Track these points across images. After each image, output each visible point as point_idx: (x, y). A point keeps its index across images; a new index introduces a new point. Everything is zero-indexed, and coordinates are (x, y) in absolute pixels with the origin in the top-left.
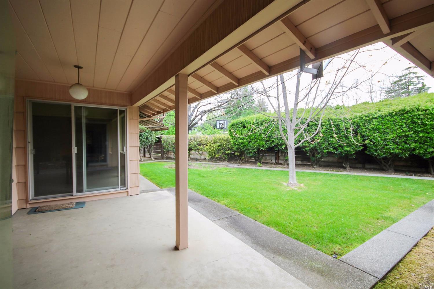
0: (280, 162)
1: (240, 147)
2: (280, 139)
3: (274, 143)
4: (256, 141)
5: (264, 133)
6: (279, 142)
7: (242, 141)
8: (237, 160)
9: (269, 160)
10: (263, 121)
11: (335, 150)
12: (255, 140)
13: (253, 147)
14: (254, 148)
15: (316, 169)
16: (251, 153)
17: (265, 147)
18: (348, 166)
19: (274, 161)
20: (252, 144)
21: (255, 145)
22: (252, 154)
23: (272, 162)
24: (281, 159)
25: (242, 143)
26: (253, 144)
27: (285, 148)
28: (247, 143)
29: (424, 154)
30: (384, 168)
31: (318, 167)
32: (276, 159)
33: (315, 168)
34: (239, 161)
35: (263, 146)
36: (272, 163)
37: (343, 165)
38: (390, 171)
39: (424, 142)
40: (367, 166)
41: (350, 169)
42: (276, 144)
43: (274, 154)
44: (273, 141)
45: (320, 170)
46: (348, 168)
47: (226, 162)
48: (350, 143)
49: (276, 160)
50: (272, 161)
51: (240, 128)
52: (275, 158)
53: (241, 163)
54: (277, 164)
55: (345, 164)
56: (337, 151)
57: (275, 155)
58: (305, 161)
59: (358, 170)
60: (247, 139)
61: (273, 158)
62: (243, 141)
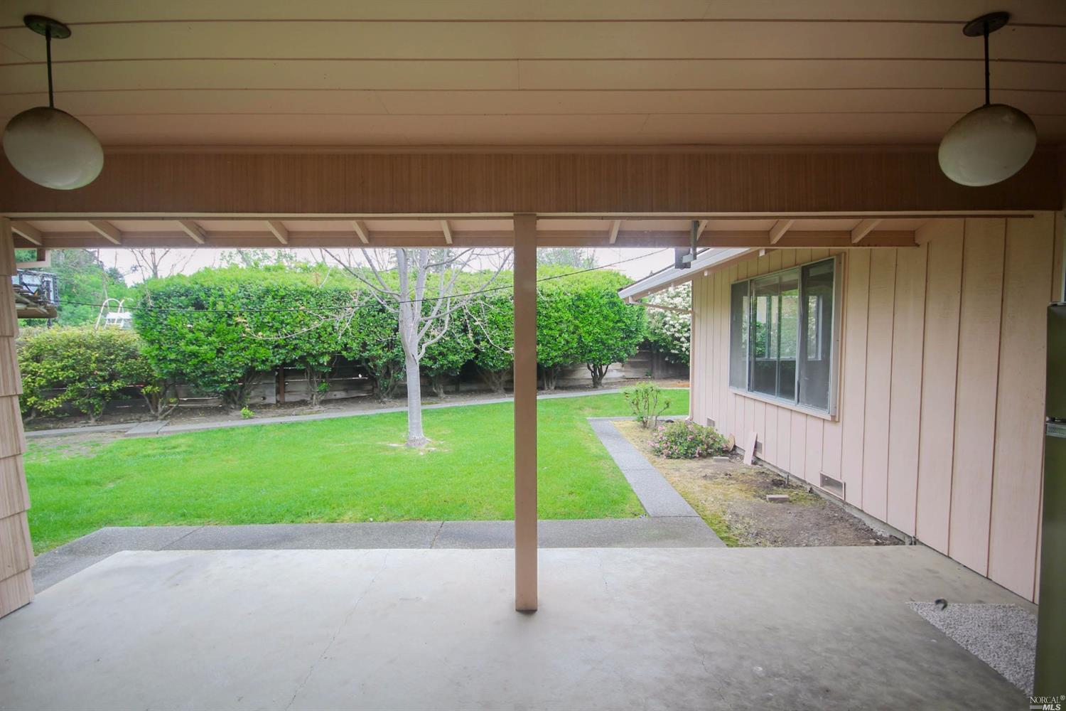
0: (288, 398)
1: (183, 366)
2: (316, 342)
3: (300, 353)
4: (244, 349)
5: (271, 325)
6: (313, 350)
7: (194, 348)
8: (146, 410)
9: (258, 396)
10: (267, 291)
11: (431, 362)
12: (242, 345)
13: (229, 366)
14: (235, 368)
15: (388, 404)
16: (223, 381)
17: (272, 362)
18: (442, 391)
19: (272, 399)
20: (230, 356)
21: (240, 359)
22: (227, 385)
23: (267, 401)
24: (289, 392)
25: (194, 355)
26: (232, 357)
27: (328, 362)
28: (212, 354)
29: (546, 360)
30: (493, 388)
31: (391, 400)
32: (278, 392)
33: (384, 403)
34: (153, 412)
35: (263, 362)
36: (268, 406)
37: (434, 389)
38: (500, 391)
39: (547, 343)
40: (463, 388)
41: (445, 396)
42: (305, 354)
43: (272, 380)
44: (295, 348)
45: (398, 407)
46: (443, 395)
47: (92, 421)
48: (458, 347)
49: (276, 395)
50: (264, 398)
51: (180, 307)
52: (274, 390)
53: (161, 417)
54: (281, 404)
55: (436, 389)
56: (435, 363)
57: (274, 381)
58: (353, 389)
59: (457, 396)
60: (210, 344)
61: (267, 392)
62: (197, 348)
